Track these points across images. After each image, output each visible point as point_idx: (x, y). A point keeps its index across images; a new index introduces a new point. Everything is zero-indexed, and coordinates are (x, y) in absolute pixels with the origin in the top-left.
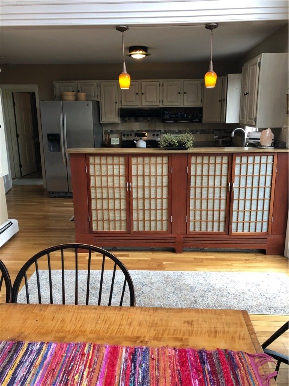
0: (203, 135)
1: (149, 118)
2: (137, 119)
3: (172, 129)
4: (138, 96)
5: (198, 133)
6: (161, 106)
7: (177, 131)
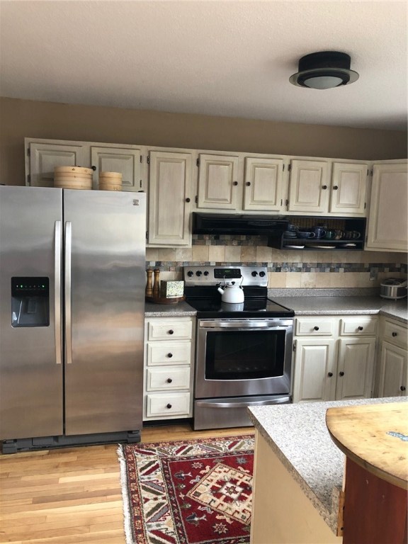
0: (350, 274)
1: (243, 238)
2: (217, 238)
3: (290, 261)
4: (235, 188)
5: (342, 270)
6: (282, 212)
7: (300, 266)
